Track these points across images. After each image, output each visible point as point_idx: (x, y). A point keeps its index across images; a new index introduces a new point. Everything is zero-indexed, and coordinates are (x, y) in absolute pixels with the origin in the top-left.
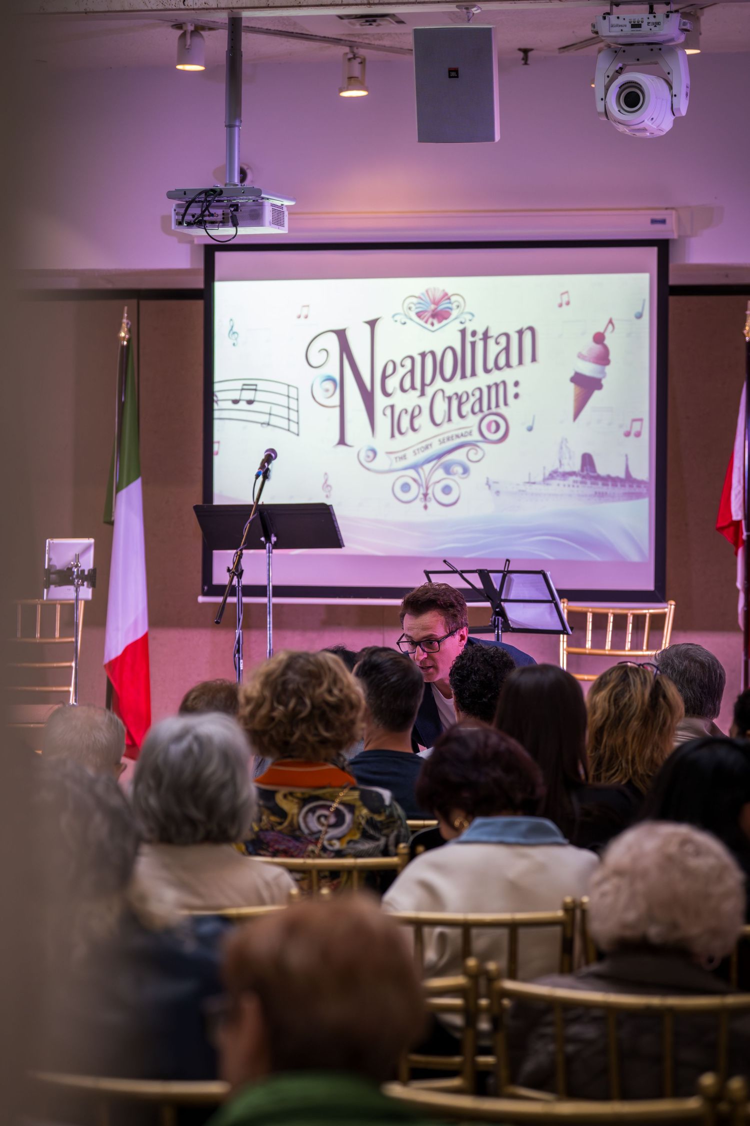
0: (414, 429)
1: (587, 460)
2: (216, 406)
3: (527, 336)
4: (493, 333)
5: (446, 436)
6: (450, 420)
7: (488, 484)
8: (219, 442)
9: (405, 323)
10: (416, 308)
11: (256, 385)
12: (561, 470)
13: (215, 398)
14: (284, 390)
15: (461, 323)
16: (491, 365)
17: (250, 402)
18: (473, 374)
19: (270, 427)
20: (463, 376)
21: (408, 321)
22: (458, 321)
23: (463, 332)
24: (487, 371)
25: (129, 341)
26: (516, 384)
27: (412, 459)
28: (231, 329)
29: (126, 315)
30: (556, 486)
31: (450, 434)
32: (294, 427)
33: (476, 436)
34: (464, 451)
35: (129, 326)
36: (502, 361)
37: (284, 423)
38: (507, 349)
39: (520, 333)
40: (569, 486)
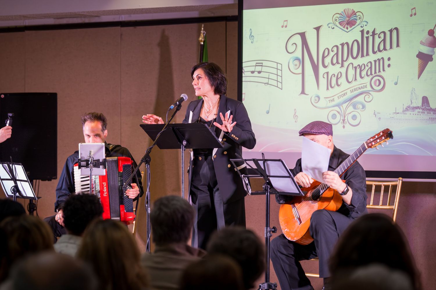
0: (338, 85)
1: (425, 100)
2: (243, 75)
3: (395, 33)
4: (377, 32)
5: (354, 88)
6: (356, 79)
7: (374, 114)
8: (245, 94)
9: (334, 28)
10: (339, 20)
11: (262, 63)
12: (411, 106)
13: (243, 71)
14: (275, 65)
15: (361, 27)
16: (376, 49)
17: (259, 72)
18: (368, 54)
19: (269, 85)
20: (362, 56)
21: (335, 27)
22: (360, 26)
23: (362, 32)
24: (374, 52)
25: (204, 42)
26: (389, 59)
27: (337, 101)
28: (251, 34)
29: (203, 29)
30: (410, 114)
31: (356, 87)
32: (280, 85)
33: (369, 88)
34: (363, 96)
35: (204, 35)
36: (382, 47)
37: (275, 83)
38: (384, 40)
39: (391, 31)
40: (416, 114)
